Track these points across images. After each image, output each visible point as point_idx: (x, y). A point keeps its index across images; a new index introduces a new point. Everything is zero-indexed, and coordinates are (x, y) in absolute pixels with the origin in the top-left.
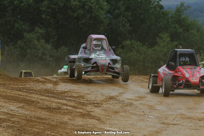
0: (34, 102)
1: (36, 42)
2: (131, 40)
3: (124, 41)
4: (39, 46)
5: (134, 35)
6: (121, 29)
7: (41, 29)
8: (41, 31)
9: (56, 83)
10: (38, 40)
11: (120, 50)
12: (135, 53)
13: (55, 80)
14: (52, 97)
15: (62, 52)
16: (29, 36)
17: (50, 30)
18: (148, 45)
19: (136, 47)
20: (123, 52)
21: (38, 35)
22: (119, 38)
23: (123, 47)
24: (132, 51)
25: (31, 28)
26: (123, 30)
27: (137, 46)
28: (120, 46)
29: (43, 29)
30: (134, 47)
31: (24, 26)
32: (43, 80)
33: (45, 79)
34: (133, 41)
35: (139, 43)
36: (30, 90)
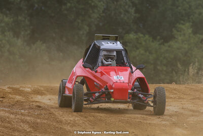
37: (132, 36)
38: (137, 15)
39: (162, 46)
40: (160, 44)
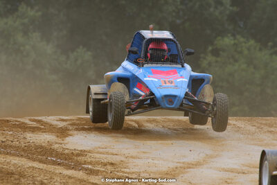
0: (13, 174)
1: (20, 38)
2: (234, 35)
3: (219, 38)
4: (27, 47)
5: (242, 24)
6: (212, 9)
7: (32, 8)
8: (31, 13)
9: (63, 133)
10: (25, 33)
11: (210, 58)
12: (244, 66)
13: (61, 124)
14: (54, 163)
15: (79, 62)
16: (6, 24)
17: (51, 10)
18: (272, 47)
19: (246, 52)
20: (217, 62)
21: (26, 21)
22: (208, 32)
23: (216, 52)
24: (236, 61)
25: (9, 6)
26: (217, 13)
27: (249, 49)
28: (210, 48)
29: (37, 8)
30: (241, 52)
32: (34, 124)
33: (39, 121)
34: (238, 37)
35: (252, 42)
36: (5, 147)
37: (227, 41)
38: (235, 9)
39: (274, 56)
40: (271, 54)
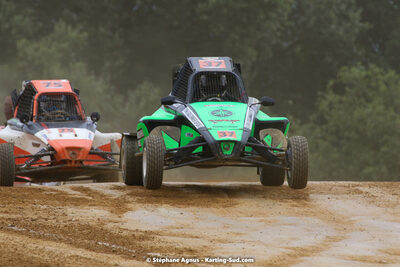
2: (365, 64)
3: (345, 68)
5: (376, 48)
6: (333, 27)
7: (74, 27)
8: (73, 34)
9: (119, 206)
10: (65, 63)
11: (331, 97)
12: (380, 108)
13: (117, 195)
14: (107, 250)
15: (142, 104)
16: (37, 50)
17: (102, 30)
19: (383, 88)
20: (341, 102)
21: (65, 45)
22: (329, 59)
23: (339, 89)
24: (369, 101)
25: (40, 25)
26: (341, 32)
27: (387, 84)
28: (331, 83)
29: (80, 27)
30: (376, 89)
31: (17, 18)
32: (79, 194)
33: (85, 190)
34: (372, 66)
35: (392, 73)
36: (37, 227)
